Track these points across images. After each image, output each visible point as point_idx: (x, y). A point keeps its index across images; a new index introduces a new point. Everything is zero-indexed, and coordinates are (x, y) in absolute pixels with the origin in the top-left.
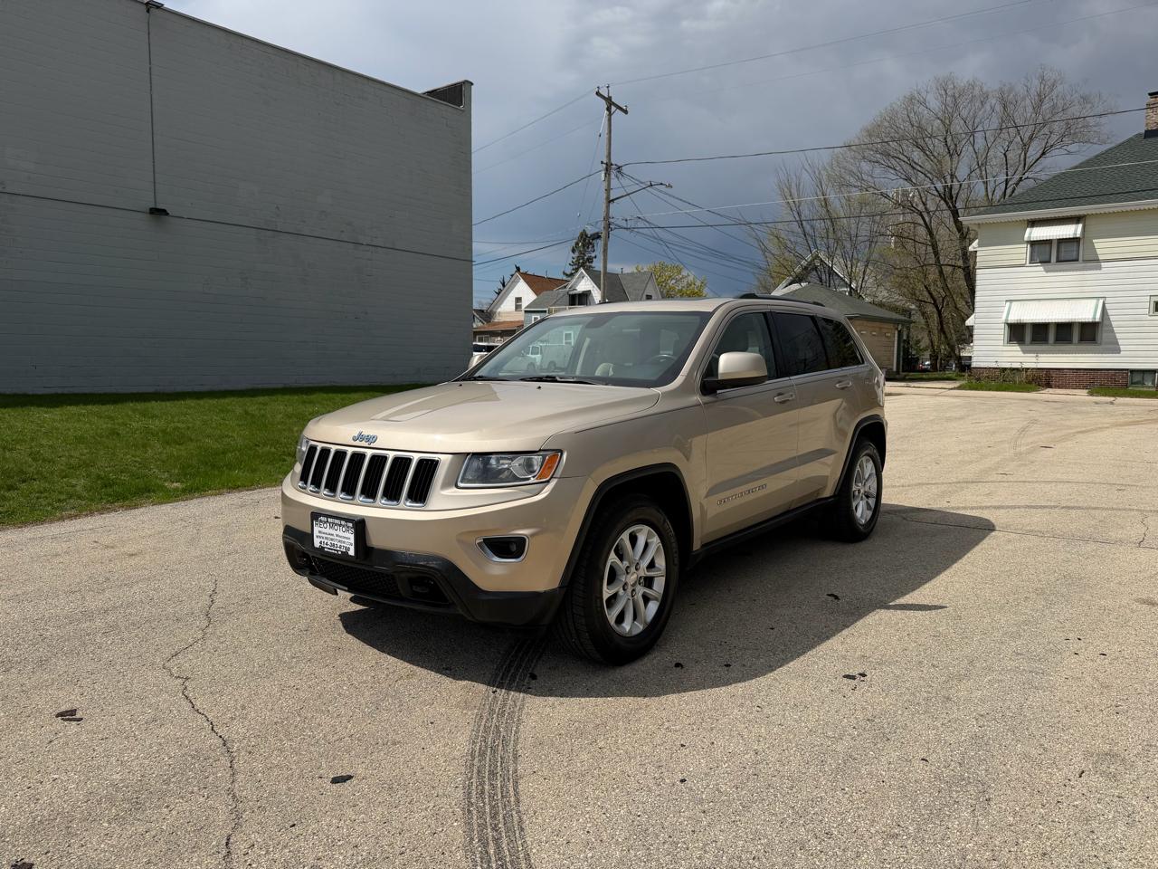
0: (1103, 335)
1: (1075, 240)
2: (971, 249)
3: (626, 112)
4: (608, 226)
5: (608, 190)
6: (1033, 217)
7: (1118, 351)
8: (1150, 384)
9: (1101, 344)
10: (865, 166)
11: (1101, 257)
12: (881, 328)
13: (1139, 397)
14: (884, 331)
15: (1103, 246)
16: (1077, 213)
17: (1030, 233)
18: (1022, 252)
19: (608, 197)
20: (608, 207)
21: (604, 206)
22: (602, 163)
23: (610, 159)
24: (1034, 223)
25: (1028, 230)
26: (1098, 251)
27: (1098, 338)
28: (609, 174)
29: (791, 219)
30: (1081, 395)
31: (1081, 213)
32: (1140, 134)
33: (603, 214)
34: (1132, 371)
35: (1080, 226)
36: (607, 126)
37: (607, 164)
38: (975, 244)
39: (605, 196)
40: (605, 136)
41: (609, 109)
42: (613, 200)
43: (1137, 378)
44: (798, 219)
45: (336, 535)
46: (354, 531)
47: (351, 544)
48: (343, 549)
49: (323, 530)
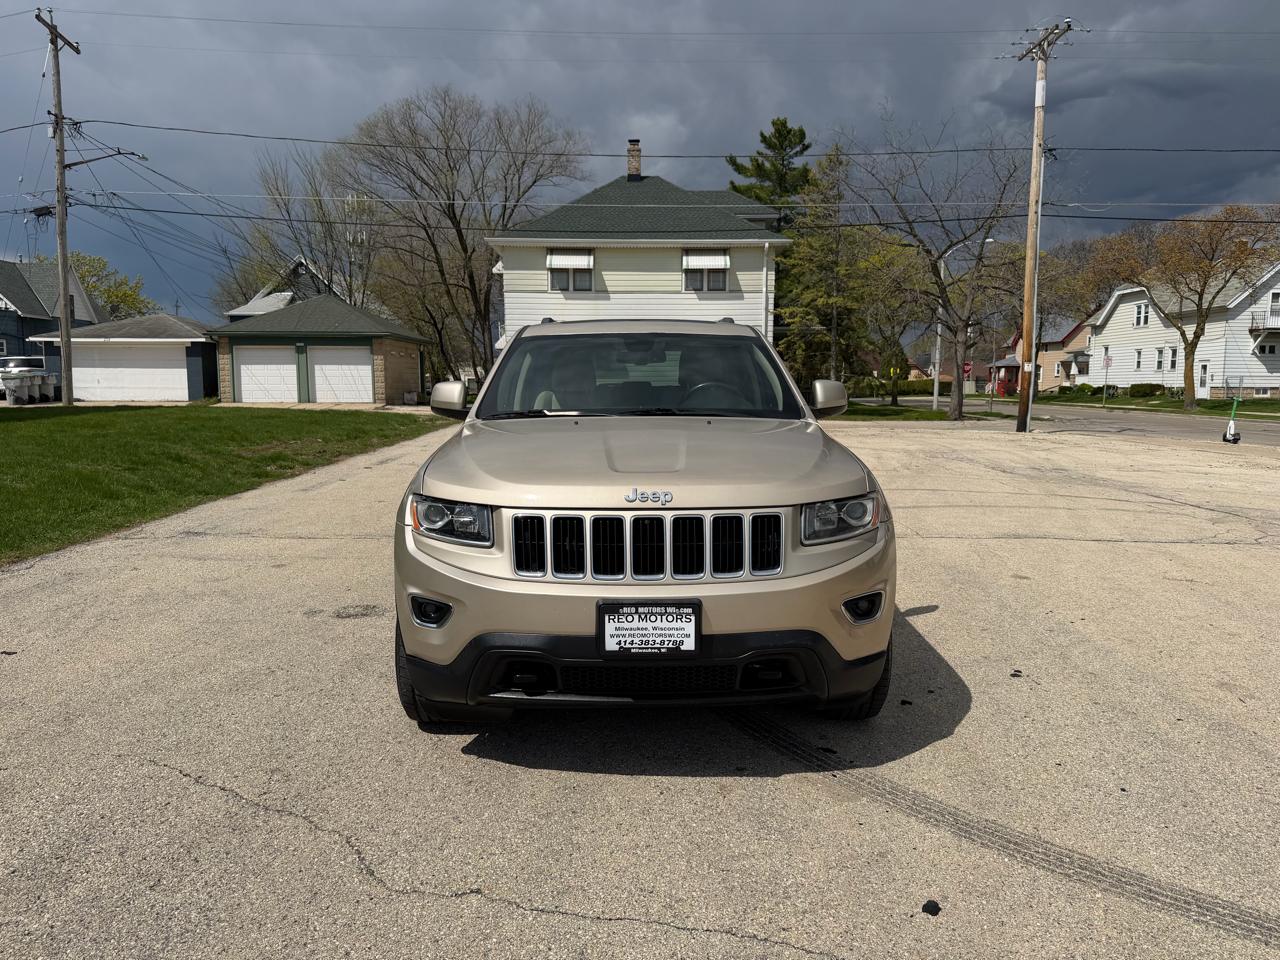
1: (588, 271)
2: (495, 270)
3: (78, 51)
4: (65, 200)
5: (61, 151)
6: (552, 245)
10: (363, 169)
11: (609, 289)
12: (407, 349)
14: (409, 351)
15: (612, 279)
16: (588, 245)
17: (551, 261)
18: (543, 278)
19: (61, 161)
20: (62, 174)
21: (56, 172)
22: (49, 113)
23: (60, 110)
24: (553, 251)
25: (549, 257)
28: (61, 130)
29: (279, 216)
31: (592, 245)
32: (623, 177)
33: (56, 183)
35: (592, 257)
36: (52, 63)
37: (56, 115)
38: (500, 265)
39: (57, 158)
40: (50, 77)
41: (53, 42)
42: (69, 166)
44: (287, 218)
45: (654, 628)
46: (693, 618)
47: (688, 636)
48: (670, 645)
49: (626, 625)
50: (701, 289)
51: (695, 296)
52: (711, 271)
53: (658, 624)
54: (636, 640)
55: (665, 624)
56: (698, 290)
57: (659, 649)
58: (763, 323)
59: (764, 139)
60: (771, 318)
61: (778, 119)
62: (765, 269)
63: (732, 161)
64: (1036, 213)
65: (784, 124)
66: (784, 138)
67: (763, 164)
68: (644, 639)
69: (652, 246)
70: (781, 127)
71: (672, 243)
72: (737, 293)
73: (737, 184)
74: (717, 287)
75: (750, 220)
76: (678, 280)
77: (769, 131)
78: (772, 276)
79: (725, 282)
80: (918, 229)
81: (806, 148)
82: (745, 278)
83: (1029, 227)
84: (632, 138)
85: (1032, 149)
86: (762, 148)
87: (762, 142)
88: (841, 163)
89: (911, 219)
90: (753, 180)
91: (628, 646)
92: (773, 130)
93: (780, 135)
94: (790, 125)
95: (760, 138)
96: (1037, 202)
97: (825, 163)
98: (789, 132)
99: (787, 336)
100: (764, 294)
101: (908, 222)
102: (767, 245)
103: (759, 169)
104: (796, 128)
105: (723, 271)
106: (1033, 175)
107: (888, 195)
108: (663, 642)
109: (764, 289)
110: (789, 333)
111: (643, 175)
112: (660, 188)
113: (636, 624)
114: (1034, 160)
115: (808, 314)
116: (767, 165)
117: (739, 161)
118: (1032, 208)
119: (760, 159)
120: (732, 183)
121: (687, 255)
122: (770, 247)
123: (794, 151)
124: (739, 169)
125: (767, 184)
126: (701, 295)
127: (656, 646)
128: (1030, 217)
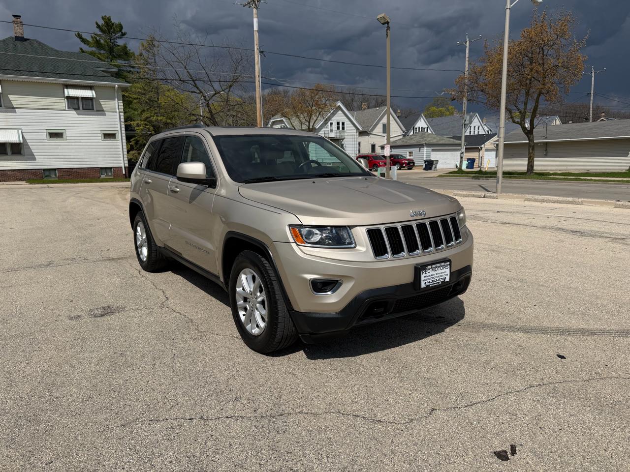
0: (25, 151)
7: (35, 159)
8: (54, 176)
9: (24, 156)
13: (55, 183)
26: (13, 102)
27: (22, 152)
30: (24, 184)
34: (44, 170)
43: (47, 173)
45: (437, 274)
46: (449, 266)
47: (447, 275)
48: (442, 281)
49: (428, 274)
50: (79, 109)
51: (75, 112)
52: (84, 99)
53: (438, 272)
54: (431, 281)
55: (440, 271)
56: (77, 109)
57: (438, 283)
58: (119, 129)
59: (98, 26)
60: (123, 126)
61: (105, 16)
62: (116, 99)
63: (79, 36)
64: (259, 81)
65: (109, 19)
66: (109, 27)
67: (100, 41)
68: (433, 280)
69: (43, 81)
70: (108, 21)
71: (55, 80)
72: (101, 112)
73: (84, 49)
74: (87, 108)
75: (103, 71)
76: (63, 103)
77: (101, 22)
78: (121, 103)
79: (93, 105)
80: (198, 83)
81: (123, 34)
82: (104, 103)
83: (257, 88)
84: (15, 14)
85: (254, 50)
86: (98, 31)
87: (97, 27)
88: (154, 46)
89: (194, 79)
90: (94, 49)
91: (428, 284)
92: (103, 22)
93: (108, 25)
94: (113, 21)
95: (96, 25)
96: (259, 76)
97: (146, 44)
98: (113, 24)
99: (135, 137)
100: (118, 113)
101: (194, 81)
102: (116, 86)
103: (98, 44)
104: (117, 23)
105: (91, 99)
106: (256, 63)
107: (182, 65)
108: (439, 280)
109: (118, 111)
110: (136, 135)
111: (25, 38)
112: (40, 47)
113: (431, 273)
114: (256, 56)
115: (147, 125)
116: (102, 41)
117: (84, 36)
118: (257, 79)
119: (98, 38)
120: (81, 49)
121: (67, 88)
122: (118, 87)
123: (117, 35)
124: (84, 41)
125: (102, 52)
126: (79, 112)
127: (437, 282)
128: (256, 83)
